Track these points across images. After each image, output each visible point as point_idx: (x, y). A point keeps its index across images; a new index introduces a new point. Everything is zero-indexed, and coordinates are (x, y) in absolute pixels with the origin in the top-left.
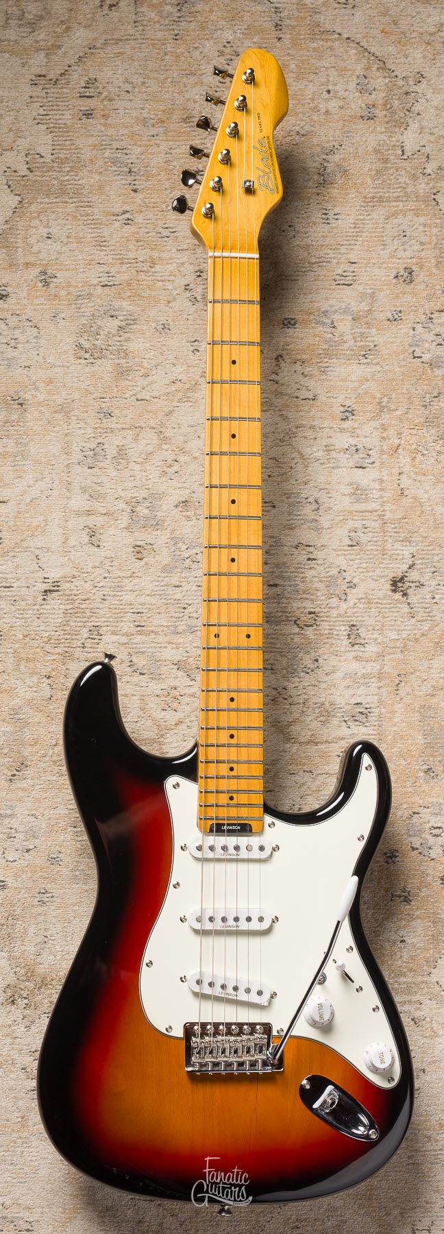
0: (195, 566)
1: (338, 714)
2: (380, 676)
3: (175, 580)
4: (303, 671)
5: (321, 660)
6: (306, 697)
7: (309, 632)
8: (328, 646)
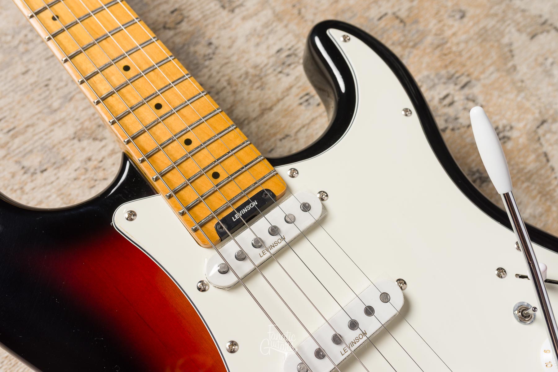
0: (31, 46)
1: (269, 71)
2: (278, 17)
3: (20, 68)
4: (206, 60)
5: (214, 41)
6: (226, 78)
7: (184, 26)
8: (210, 27)
